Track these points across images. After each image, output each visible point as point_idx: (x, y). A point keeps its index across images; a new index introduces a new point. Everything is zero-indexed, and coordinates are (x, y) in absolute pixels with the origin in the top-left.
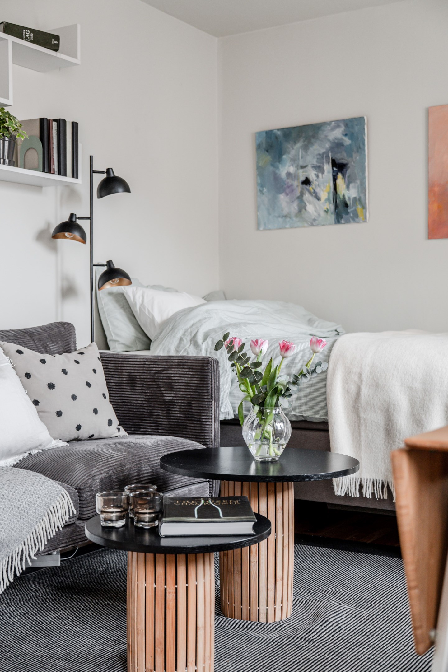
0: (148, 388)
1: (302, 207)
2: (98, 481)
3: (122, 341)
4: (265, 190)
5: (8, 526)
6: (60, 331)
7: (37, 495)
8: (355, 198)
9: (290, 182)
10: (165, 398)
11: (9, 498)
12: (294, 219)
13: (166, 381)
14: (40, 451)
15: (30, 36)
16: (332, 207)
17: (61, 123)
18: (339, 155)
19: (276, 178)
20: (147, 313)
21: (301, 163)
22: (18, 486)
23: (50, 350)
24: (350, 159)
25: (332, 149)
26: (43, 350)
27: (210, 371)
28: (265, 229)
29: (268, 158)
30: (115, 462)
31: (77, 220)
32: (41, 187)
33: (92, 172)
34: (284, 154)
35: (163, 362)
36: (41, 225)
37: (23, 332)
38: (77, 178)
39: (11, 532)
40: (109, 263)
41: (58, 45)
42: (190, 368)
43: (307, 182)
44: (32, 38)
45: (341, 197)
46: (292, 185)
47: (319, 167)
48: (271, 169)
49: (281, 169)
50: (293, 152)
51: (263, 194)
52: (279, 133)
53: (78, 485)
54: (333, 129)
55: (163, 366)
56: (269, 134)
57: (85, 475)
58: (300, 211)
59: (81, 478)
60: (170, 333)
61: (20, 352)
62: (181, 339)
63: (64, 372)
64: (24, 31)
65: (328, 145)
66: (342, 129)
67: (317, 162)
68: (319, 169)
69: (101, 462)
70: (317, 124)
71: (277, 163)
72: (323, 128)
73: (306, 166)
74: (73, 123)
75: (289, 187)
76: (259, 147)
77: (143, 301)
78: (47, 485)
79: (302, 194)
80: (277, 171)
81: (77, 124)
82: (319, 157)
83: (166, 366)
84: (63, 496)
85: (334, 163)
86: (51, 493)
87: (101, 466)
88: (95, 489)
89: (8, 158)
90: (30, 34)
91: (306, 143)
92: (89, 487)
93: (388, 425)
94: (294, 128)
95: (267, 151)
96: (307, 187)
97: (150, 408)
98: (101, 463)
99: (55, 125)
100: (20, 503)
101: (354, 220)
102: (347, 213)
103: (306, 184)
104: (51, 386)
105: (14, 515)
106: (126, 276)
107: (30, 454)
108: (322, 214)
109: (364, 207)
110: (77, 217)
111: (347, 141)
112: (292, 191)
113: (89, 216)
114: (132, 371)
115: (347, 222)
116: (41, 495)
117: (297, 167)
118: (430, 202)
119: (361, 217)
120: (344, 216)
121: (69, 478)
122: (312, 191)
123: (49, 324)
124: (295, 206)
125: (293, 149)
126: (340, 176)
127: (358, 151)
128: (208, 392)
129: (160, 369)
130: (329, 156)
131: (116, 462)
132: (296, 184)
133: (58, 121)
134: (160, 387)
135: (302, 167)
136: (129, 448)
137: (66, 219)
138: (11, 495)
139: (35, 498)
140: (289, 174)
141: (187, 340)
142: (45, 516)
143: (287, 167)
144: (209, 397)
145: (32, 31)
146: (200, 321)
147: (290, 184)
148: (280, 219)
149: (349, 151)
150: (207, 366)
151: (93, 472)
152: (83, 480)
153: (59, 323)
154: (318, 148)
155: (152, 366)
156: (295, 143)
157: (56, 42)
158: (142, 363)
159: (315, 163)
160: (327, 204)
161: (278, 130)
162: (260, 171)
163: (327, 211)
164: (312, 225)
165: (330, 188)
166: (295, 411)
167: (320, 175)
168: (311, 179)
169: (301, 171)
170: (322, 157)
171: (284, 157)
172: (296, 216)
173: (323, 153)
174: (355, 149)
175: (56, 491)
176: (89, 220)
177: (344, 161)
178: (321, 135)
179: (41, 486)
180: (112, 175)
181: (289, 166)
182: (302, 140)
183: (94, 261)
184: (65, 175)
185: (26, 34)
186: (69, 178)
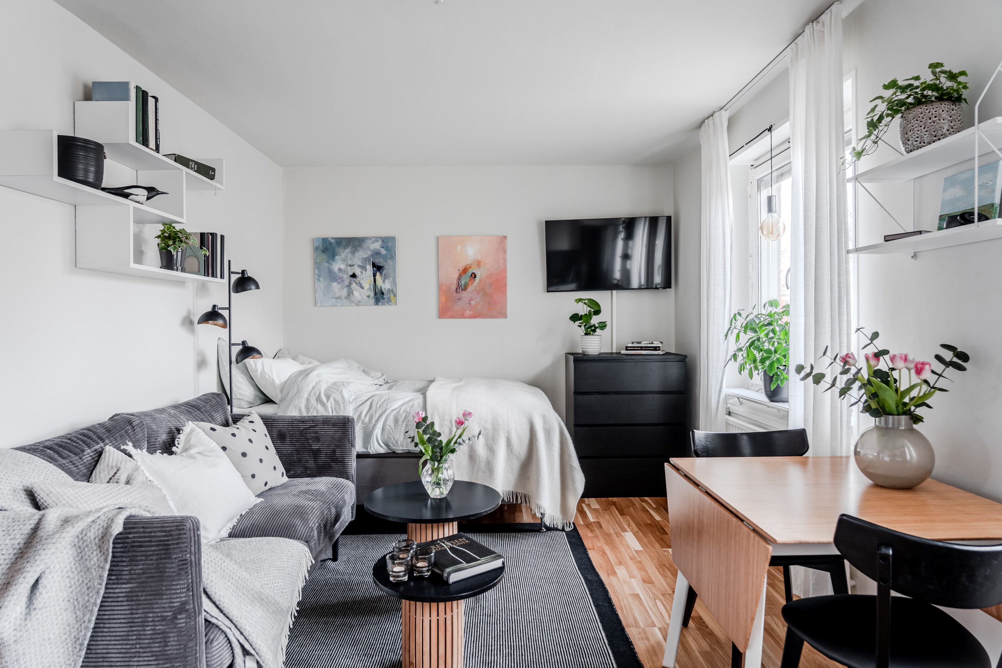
0: (297, 441)
1: (350, 294)
3: (246, 399)
4: (321, 279)
8: (389, 289)
9: (341, 275)
10: (313, 447)
12: (344, 300)
13: (313, 435)
16: (372, 294)
17: (213, 235)
18: (378, 260)
19: (330, 271)
20: (267, 377)
21: (350, 262)
23: (216, 419)
24: (385, 263)
25: (372, 256)
26: (211, 419)
27: (350, 426)
28: (321, 306)
29: (324, 257)
31: (219, 310)
32: (184, 282)
33: (230, 273)
34: (336, 256)
35: (310, 421)
36: (184, 313)
38: (224, 279)
40: (244, 343)
41: (214, 175)
42: (334, 425)
43: (354, 276)
44: (196, 169)
45: (379, 288)
46: (342, 277)
47: (363, 267)
48: (327, 264)
49: (334, 266)
50: (343, 255)
51: (320, 281)
52: (332, 240)
54: (373, 243)
55: (310, 424)
56: (325, 240)
58: (349, 295)
60: (297, 395)
61: (213, 429)
62: (308, 400)
63: (234, 435)
64: (190, 162)
65: (369, 253)
66: (380, 243)
67: (361, 263)
68: (363, 268)
70: (361, 238)
71: (331, 261)
72: (366, 241)
73: (353, 265)
74: (221, 236)
75: (340, 278)
76: (316, 249)
77: (263, 368)
79: (350, 284)
80: (331, 267)
81: (224, 236)
82: (363, 260)
83: (313, 424)
85: (374, 265)
89: (180, 266)
90: (194, 166)
91: (353, 249)
93: (471, 452)
94: (344, 238)
95: (323, 252)
96: (354, 279)
97: (299, 456)
99: (210, 237)
101: (388, 303)
102: (383, 299)
103: (353, 277)
104: (244, 455)
106: (259, 353)
108: (365, 298)
109: (395, 296)
110: (219, 307)
111: (383, 252)
112: (343, 281)
113: (228, 306)
114: (282, 429)
115: (383, 304)
117: (347, 265)
118: (439, 296)
119: (393, 301)
120: (381, 300)
122: (358, 282)
124: (345, 292)
125: (343, 253)
126: (378, 274)
127: (391, 259)
128: (349, 442)
129: (307, 427)
130: (370, 260)
132: (346, 277)
133: (211, 234)
134: (308, 440)
135: (350, 266)
137: (210, 309)
140: (340, 270)
141: (313, 400)
143: (339, 265)
144: (350, 445)
145: (196, 163)
146: (317, 383)
147: (341, 276)
148: (333, 300)
149: (385, 258)
150: (348, 423)
154: (362, 254)
155: (300, 424)
156: (345, 249)
157: (213, 173)
158: (291, 422)
159: (360, 264)
160: (369, 292)
161: (332, 238)
162: (317, 265)
163: (368, 297)
164: (358, 305)
165: (371, 281)
166: (403, 446)
167: (364, 272)
168: (357, 275)
169: (349, 268)
170: (365, 260)
171: (337, 257)
172: (346, 298)
173: (366, 258)
174: (389, 257)
176: (228, 310)
177: (381, 265)
178: (365, 245)
180: (246, 276)
181: (341, 264)
182: (350, 247)
183: (232, 342)
184: (216, 276)
185: (192, 165)
186: (219, 279)
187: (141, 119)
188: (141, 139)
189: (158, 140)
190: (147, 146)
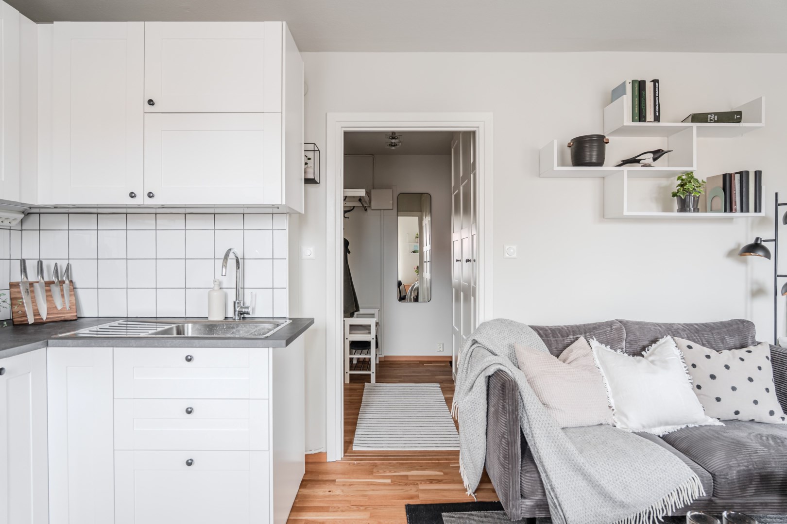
2: (735, 472)
5: (635, 493)
6: (738, 328)
7: (666, 473)
11: (640, 472)
14: (697, 426)
15: (714, 119)
17: (744, 174)
22: (651, 463)
23: (726, 342)
26: (719, 342)
30: (757, 458)
31: (762, 242)
33: (777, 206)
36: (732, 245)
37: (705, 326)
38: (760, 212)
39: (638, 498)
41: (740, 118)
44: (716, 120)
53: (714, 470)
57: (723, 463)
59: (718, 465)
61: (690, 347)
63: (727, 367)
64: (709, 116)
69: (743, 454)
78: (678, 467)
84: (694, 479)
86: (682, 474)
87: (741, 459)
88: (730, 478)
90: (714, 117)
92: (724, 475)
98: (742, 456)
99: (737, 177)
100: (650, 477)
104: (713, 377)
105: (643, 485)
107: (687, 426)
110: (762, 239)
113: (774, 239)
116: (671, 474)
121: (708, 461)
123: (731, 320)
131: (759, 458)
133: (741, 173)
136: (779, 446)
137: (752, 241)
138: (642, 469)
139: (664, 476)
142: (674, 491)
145: (715, 114)
151: (731, 463)
152: (719, 468)
153: (740, 320)
157: (739, 116)
175: (687, 474)
176: (774, 242)
179: (673, 467)
183: (778, 273)
184: (748, 211)
185: (710, 118)
186: (751, 213)
187: (636, 103)
188: (637, 118)
189: (657, 113)
190: (645, 121)
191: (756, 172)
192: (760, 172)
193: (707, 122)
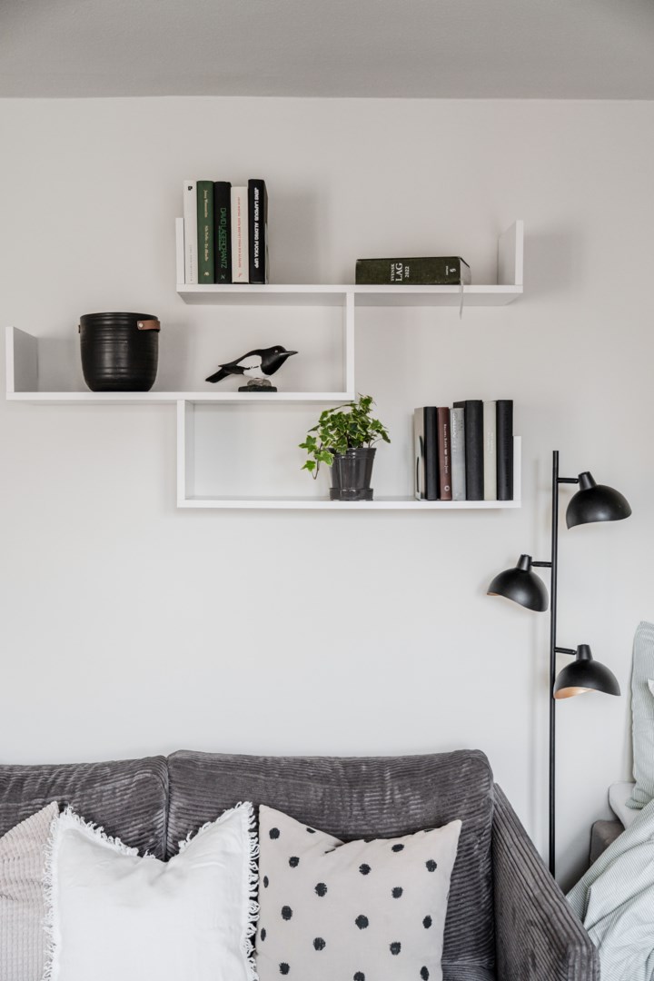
15: (403, 273)
23: (407, 812)
31: (532, 567)
33: (557, 481)
38: (510, 499)
40: (584, 649)
41: (457, 274)
44: (407, 276)
64: (393, 265)
81: (510, 402)
90: (404, 269)
99: (456, 418)
110: (533, 560)
113: (551, 560)
133: (465, 406)
145: (405, 261)
157: (453, 270)
176: (552, 569)
180: (590, 485)
184: (481, 497)
185: (396, 271)
186: (490, 501)
187: (206, 238)
188: (207, 274)
189: (257, 262)
190: (229, 280)
191: (498, 403)
192: (509, 404)
193: (387, 281)
